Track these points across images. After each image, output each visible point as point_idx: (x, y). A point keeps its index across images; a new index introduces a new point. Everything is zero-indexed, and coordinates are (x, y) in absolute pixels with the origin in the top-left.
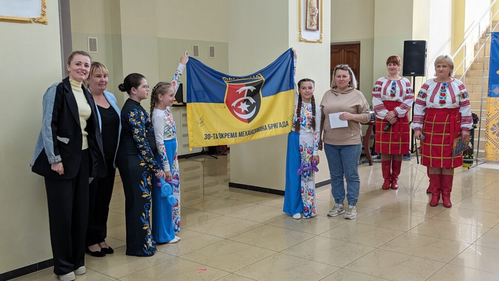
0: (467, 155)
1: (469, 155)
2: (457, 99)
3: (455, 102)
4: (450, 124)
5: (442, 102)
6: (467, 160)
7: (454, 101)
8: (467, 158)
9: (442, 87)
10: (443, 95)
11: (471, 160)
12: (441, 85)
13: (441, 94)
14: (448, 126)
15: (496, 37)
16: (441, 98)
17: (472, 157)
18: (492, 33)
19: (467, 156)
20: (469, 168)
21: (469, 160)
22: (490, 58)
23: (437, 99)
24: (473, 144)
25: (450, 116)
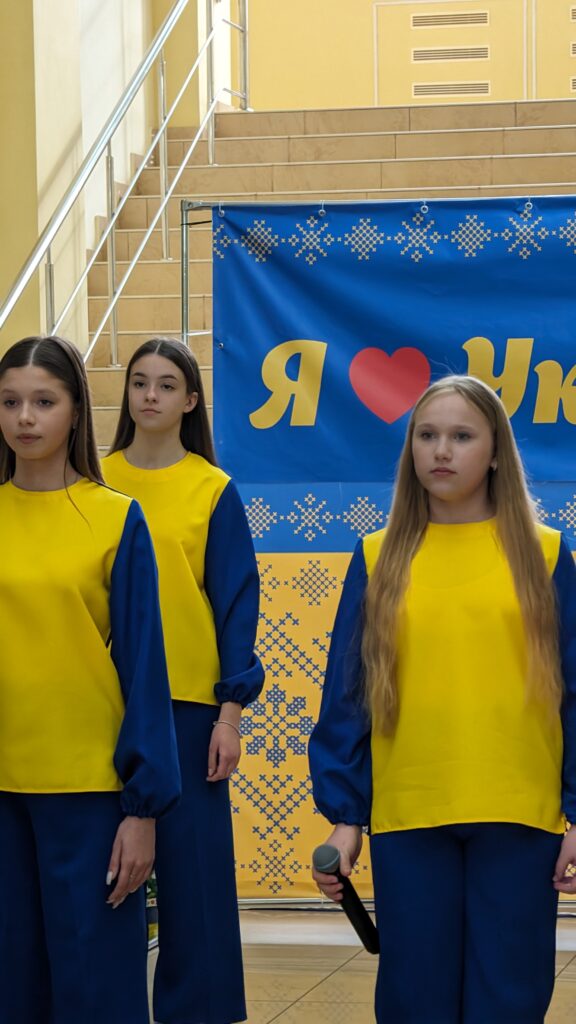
15: (240, 232)
18: (215, 209)
22: (216, 341)
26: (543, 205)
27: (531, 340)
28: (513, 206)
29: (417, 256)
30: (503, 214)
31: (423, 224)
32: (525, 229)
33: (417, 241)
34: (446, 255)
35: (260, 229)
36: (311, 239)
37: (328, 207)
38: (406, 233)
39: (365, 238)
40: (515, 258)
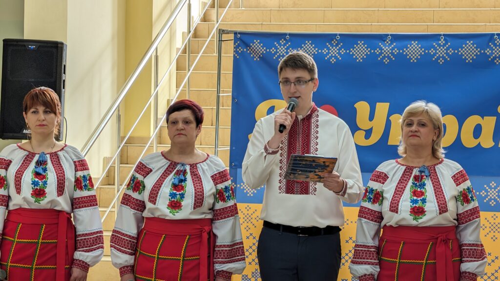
3: (446, 212)
4: (434, 264)
5: (418, 212)
7: (443, 209)
9: (416, 177)
10: (418, 194)
12: (415, 172)
15: (247, 45)
18: (236, 33)
22: (233, 98)
26: (396, 38)
27: (388, 104)
28: (382, 38)
29: (333, 61)
30: (376, 42)
31: (337, 45)
32: (387, 48)
33: (333, 53)
34: (348, 60)
35: (257, 44)
36: (282, 50)
37: (290, 35)
38: (328, 49)
39: (308, 50)
40: (382, 63)
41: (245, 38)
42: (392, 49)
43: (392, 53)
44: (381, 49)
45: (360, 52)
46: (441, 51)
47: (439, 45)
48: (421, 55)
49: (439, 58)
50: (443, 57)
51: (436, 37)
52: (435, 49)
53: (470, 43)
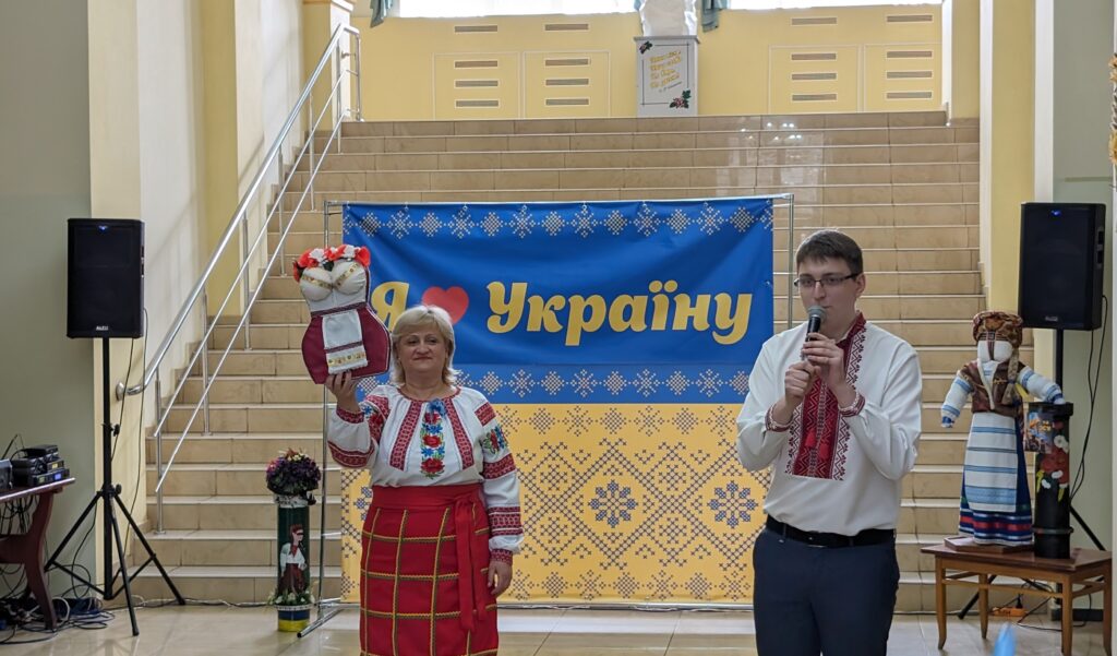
0: (290, 592)
1: (298, 591)
2: (477, 454)
3: (471, 464)
4: (455, 541)
5: (433, 466)
6: (293, 608)
7: (468, 461)
8: (291, 604)
9: (427, 417)
10: (432, 441)
11: (304, 607)
12: (425, 408)
13: (427, 440)
14: (450, 549)
15: (358, 219)
16: (425, 452)
17: (307, 598)
18: (345, 206)
19: (292, 597)
20: (299, 635)
21: (298, 608)
23: (415, 453)
24: (306, 554)
25: (452, 513)
26: (532, 208)
27: (525, 285)
28: (516, 208)
29: (461, 235)
30: (510, 212)
31: (464, 217)
32: (522, 221)
33: (461, 227)
34: (478, 235)
35: (370, 218)
36: (400, 224)
37: (409, 206)
38: (455, 222)
39: (431, 224)
40: (517, 237)
41: (355, 211)
42: (529, 221)
43: (529, 226)
44: (516, 221)
45: (492, 225)
46: (583, 222)
47: (582, 216)
48: (561, 227)
49: (582, 230)
50: (587, 230)
51: (578, 207)
52: (577, 220)
53: (615, 212)
